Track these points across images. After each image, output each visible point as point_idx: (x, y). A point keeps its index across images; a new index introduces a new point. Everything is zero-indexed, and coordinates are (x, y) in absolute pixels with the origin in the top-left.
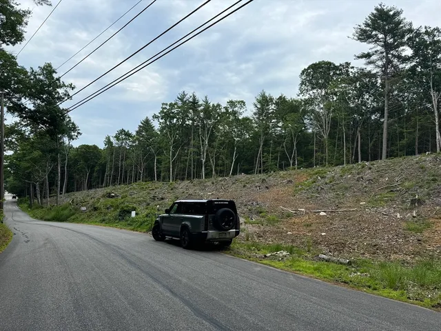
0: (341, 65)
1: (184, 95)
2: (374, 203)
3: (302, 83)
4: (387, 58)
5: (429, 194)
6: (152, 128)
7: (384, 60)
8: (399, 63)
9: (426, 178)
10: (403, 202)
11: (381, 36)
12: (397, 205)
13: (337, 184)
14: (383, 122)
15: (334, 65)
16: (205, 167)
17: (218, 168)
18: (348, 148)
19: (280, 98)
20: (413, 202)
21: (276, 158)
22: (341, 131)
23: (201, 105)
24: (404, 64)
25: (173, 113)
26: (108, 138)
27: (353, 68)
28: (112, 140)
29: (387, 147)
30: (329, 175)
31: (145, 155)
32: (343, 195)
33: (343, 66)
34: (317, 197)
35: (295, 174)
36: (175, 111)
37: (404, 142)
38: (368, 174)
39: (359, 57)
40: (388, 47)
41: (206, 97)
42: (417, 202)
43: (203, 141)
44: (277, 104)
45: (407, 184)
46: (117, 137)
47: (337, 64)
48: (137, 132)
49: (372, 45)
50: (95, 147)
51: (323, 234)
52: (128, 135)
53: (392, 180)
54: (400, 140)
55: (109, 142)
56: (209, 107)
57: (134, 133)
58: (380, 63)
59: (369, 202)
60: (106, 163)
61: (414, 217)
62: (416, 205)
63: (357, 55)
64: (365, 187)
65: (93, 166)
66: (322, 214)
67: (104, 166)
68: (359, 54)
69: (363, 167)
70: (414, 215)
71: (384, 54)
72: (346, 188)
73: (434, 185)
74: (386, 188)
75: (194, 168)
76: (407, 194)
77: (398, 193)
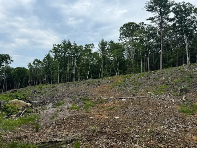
0: (139, 24)
1: (65, 41)
2: (157, 92)
3: (121, 34)
4: (161, 19)
5: (190, 86)
6: (51, 58)
7: (160, 21)
8: (167, 22)
9: (186, 76)
10: (175, 91)
11: (158, 8)
12: (171, 93)
13: (136, 82)
14: (160, 52)
15: (136, 24)
16: (75, 76)
17: (81, 77)
18: (143, 65)
19: (111, 42)
20: (182, 91)
21: (109, 71)
22: (140, 56)
23: (73, 46)
24: (170, 22)
25: (59, 50)
26: (30, 64)
27: (145, 25)
28: (32, 64)
29: (163, 64)
30: (132, 77)
31: (47, 71)
32: (138, 87)
33: (141, 24)
34: (123, 89)
35: (116, 78)
36: (60, 48)
37: (171, 60)
38: (153, 76)
39: (148, 20)
40: (162, 14)
41: (75, 42)
42: (184, 91)
43: (74, 64)
44: (109, 45)
45: (175, 80)
46: (34, 63)
47: (138, 24)
48: (43, 60)
49: (154, 13)
50: (24, 68)
51: (116, 118)
52: (39, 62)
53: (166, 78)
54: (169, 60)
55: (30, 66)
56: (77, 46)
57: (42, 61)
58: (158, 22)
59: (154, 92)
60: (28, 76)
61: (184, 101)
62: (184, 92)
63: (147, 19)
64: (151, 83)
65: (23, 78)
66: (123, 100)
67: (28, 77)
68: (148, 18)
69: (150, 73)
70: (184, 100)
71: (160, 17)
72: (140, 84)
73: (192, 81)
74: (164, 83)
75: (70, 77)
76: (176, 86)
77: (171, 86)
